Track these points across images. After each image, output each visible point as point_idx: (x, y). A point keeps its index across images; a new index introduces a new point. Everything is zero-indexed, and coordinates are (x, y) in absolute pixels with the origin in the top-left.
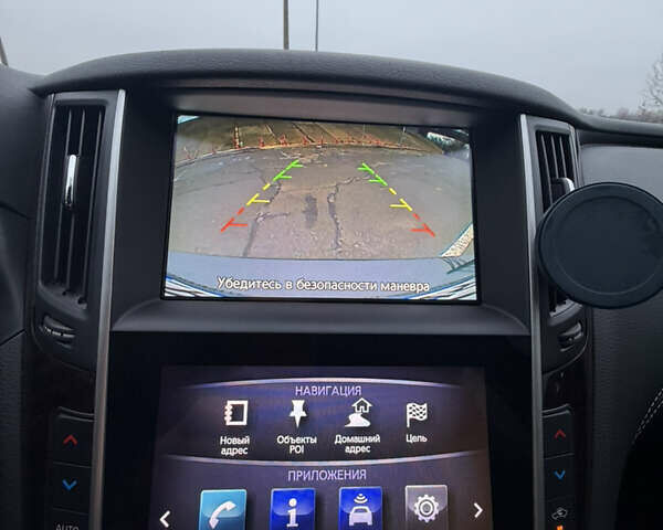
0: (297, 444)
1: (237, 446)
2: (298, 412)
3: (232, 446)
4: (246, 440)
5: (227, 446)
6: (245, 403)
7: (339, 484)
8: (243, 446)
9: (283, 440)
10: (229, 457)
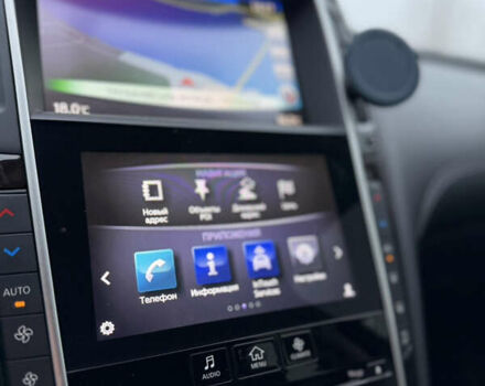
0: (205, 213)
1: (159, 216)
2: (201, 188)
3: (153, 216)
4: (165, 211)
5: (149, 217)
6: (158, 183)
7: (241, 240)
8: (163, 216)
9: (193, 210)
10: (153, 225)
